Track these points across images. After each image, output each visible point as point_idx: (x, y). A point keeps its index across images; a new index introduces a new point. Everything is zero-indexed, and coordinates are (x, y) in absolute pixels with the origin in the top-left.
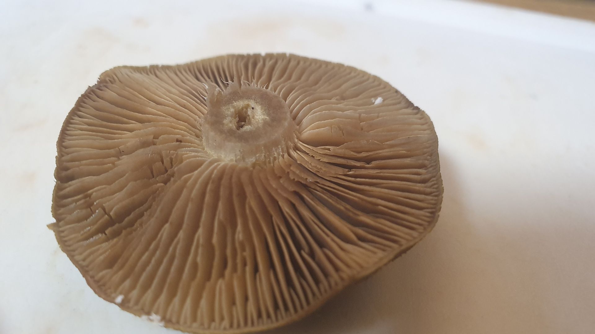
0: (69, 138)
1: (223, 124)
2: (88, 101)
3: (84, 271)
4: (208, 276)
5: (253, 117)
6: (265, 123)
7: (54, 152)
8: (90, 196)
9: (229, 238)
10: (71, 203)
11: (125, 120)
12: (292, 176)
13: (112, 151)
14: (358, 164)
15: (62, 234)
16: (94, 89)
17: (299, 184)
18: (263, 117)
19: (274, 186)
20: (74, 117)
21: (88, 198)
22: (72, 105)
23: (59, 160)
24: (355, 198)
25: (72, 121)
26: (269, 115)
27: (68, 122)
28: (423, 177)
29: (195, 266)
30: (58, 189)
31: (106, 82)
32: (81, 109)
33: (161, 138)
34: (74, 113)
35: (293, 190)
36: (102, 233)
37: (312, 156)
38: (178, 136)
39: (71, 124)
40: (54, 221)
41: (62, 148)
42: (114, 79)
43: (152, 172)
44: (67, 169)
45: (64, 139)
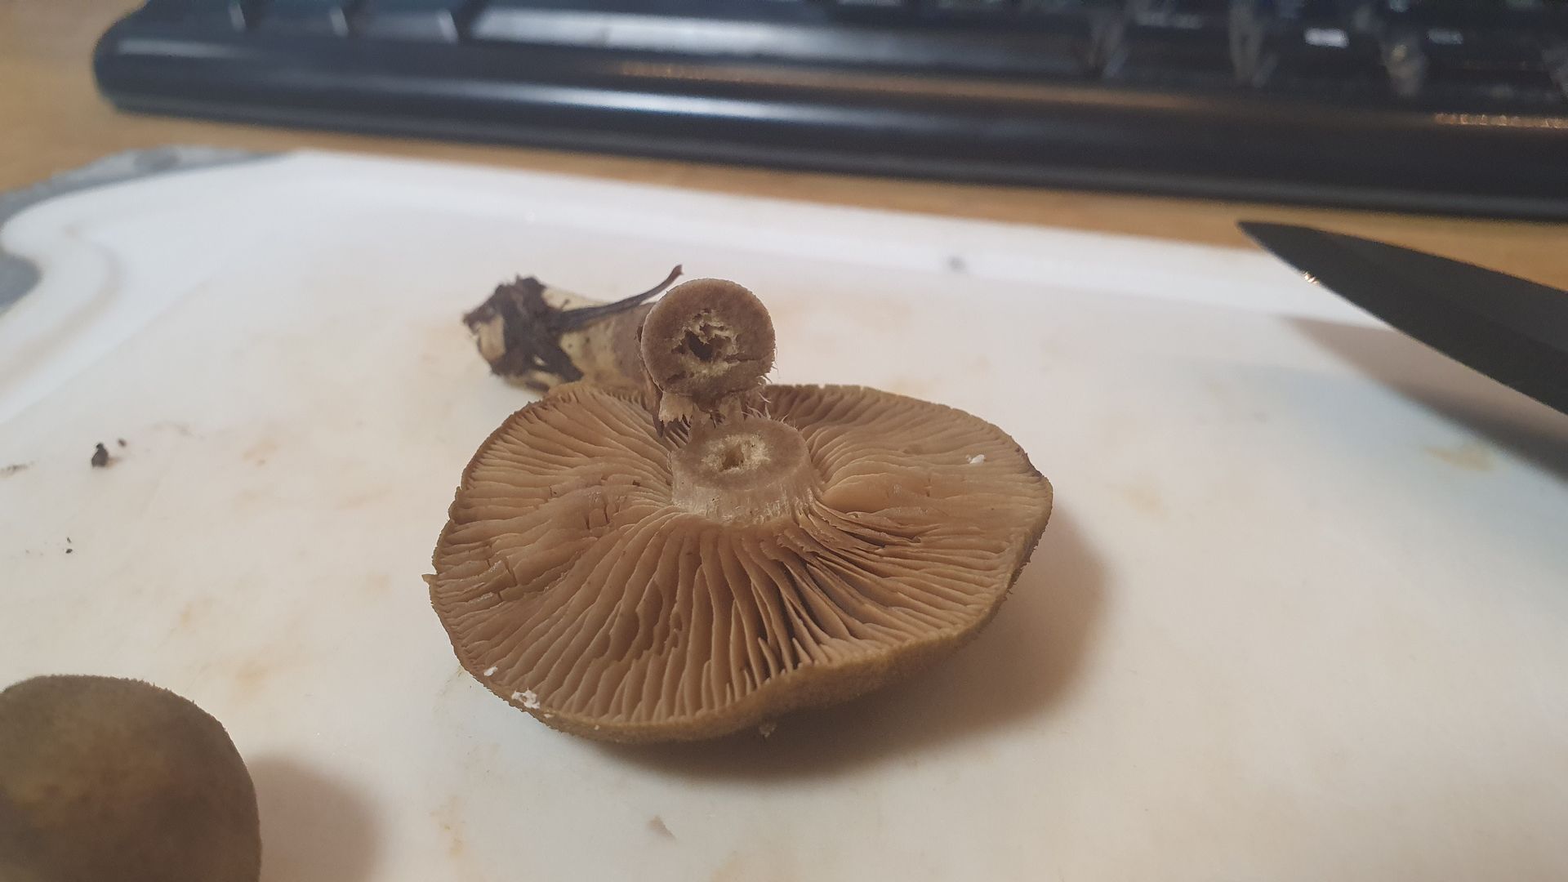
0: (483, 467)
1: (700, 463)
2: (523, 421)
3: (455, 638)
4: (619, 656)
5: (749, 458)
6: (763, 464)
7: (458, 482)
8: (490, 544)
9: (663, 613)
10: (464, 550)
11: (569, 451)
12: (779, 541)
13: (540, 490)
14: (896, 540)
15: (439, 589)
16: (535, 407)
17: (787, 551)
18: (763, 458)
19: (746, 549)
20: (496, 442)
21: (488, 547)
22: (498, 424)
23: (460, 494)
24: (865, 580)
25: (493, 446)
26: (772, 456)
27: (487, 446)
28: (988, 563)
29: (606, 638)
30: (449, 530)
31: (558, 400)
32: (510, 431)
33: (611, 478)
34: (497, 435)
35: (774, 558)
36: (495, 593)
37: (826, 521)
38: (636, 477)
39: (491, 449)
40: (434, 572)
41: (469, 479)
42: (569, 396)
43: (588, 523)
44: (468, 507)
45: (476, 468)
